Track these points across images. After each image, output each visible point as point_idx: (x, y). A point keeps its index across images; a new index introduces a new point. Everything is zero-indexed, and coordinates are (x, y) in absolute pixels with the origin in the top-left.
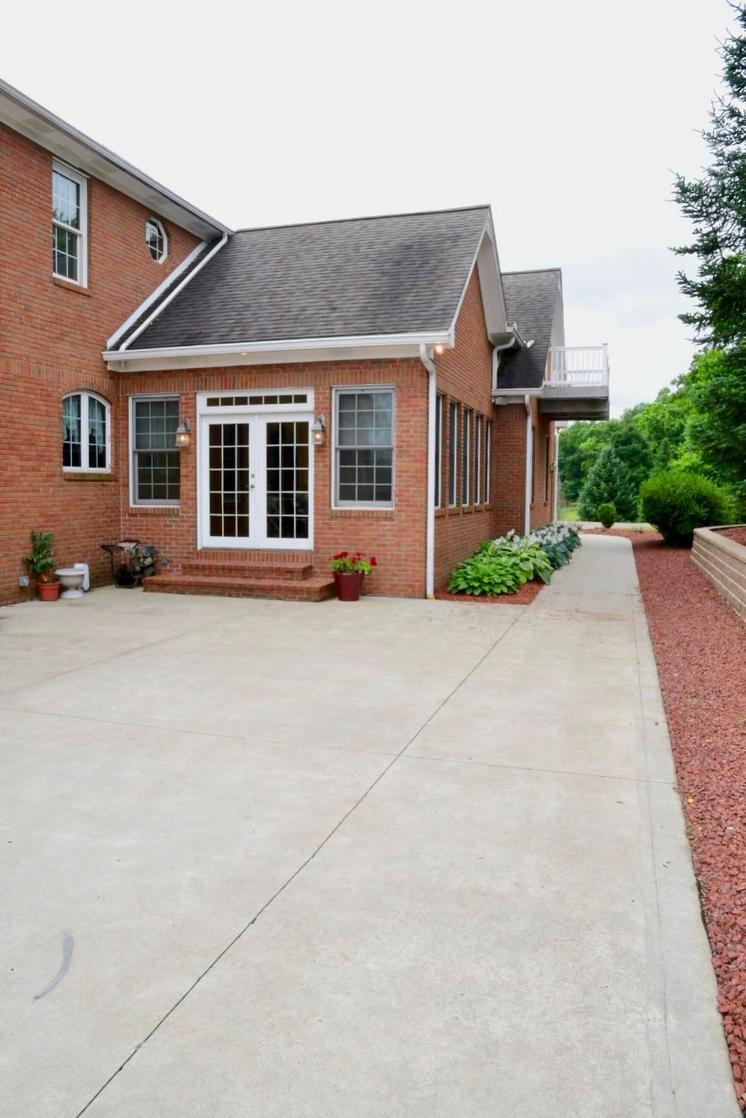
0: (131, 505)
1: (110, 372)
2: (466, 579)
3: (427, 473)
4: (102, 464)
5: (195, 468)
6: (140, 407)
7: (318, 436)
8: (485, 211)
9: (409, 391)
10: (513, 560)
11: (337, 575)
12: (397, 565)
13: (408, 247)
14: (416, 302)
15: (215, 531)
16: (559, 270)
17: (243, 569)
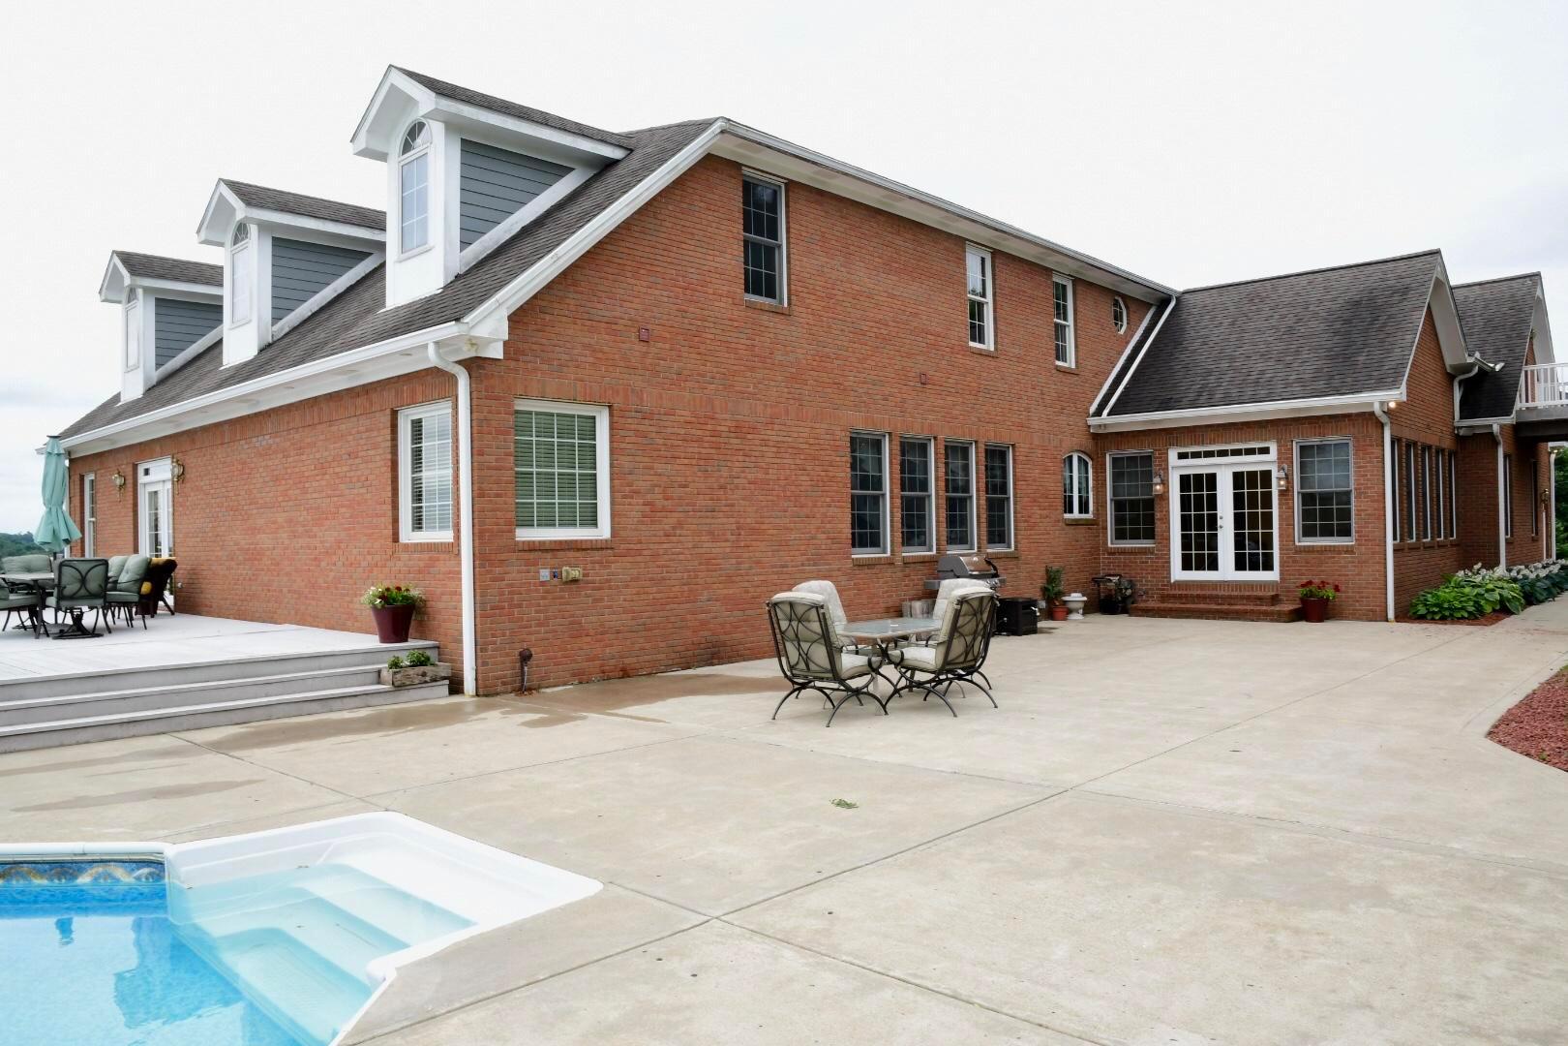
0: (1109, 545)
1: (1093, 433)
2: (1426, 605)
3: (1385, 511)
4: (1087, 512)
5: (1168, 512)
6: (1115, 461)
7: (1282, 483)
8: (1436, 256)
9: (1365, 441)
10: (1476, 591)
11: (1304, 600)
12: (1359, 593)
13: (1357, 303)
14: (1368, 362)
15: (1186, 565)
16: (1538, 275)
17: (1217, 597)
